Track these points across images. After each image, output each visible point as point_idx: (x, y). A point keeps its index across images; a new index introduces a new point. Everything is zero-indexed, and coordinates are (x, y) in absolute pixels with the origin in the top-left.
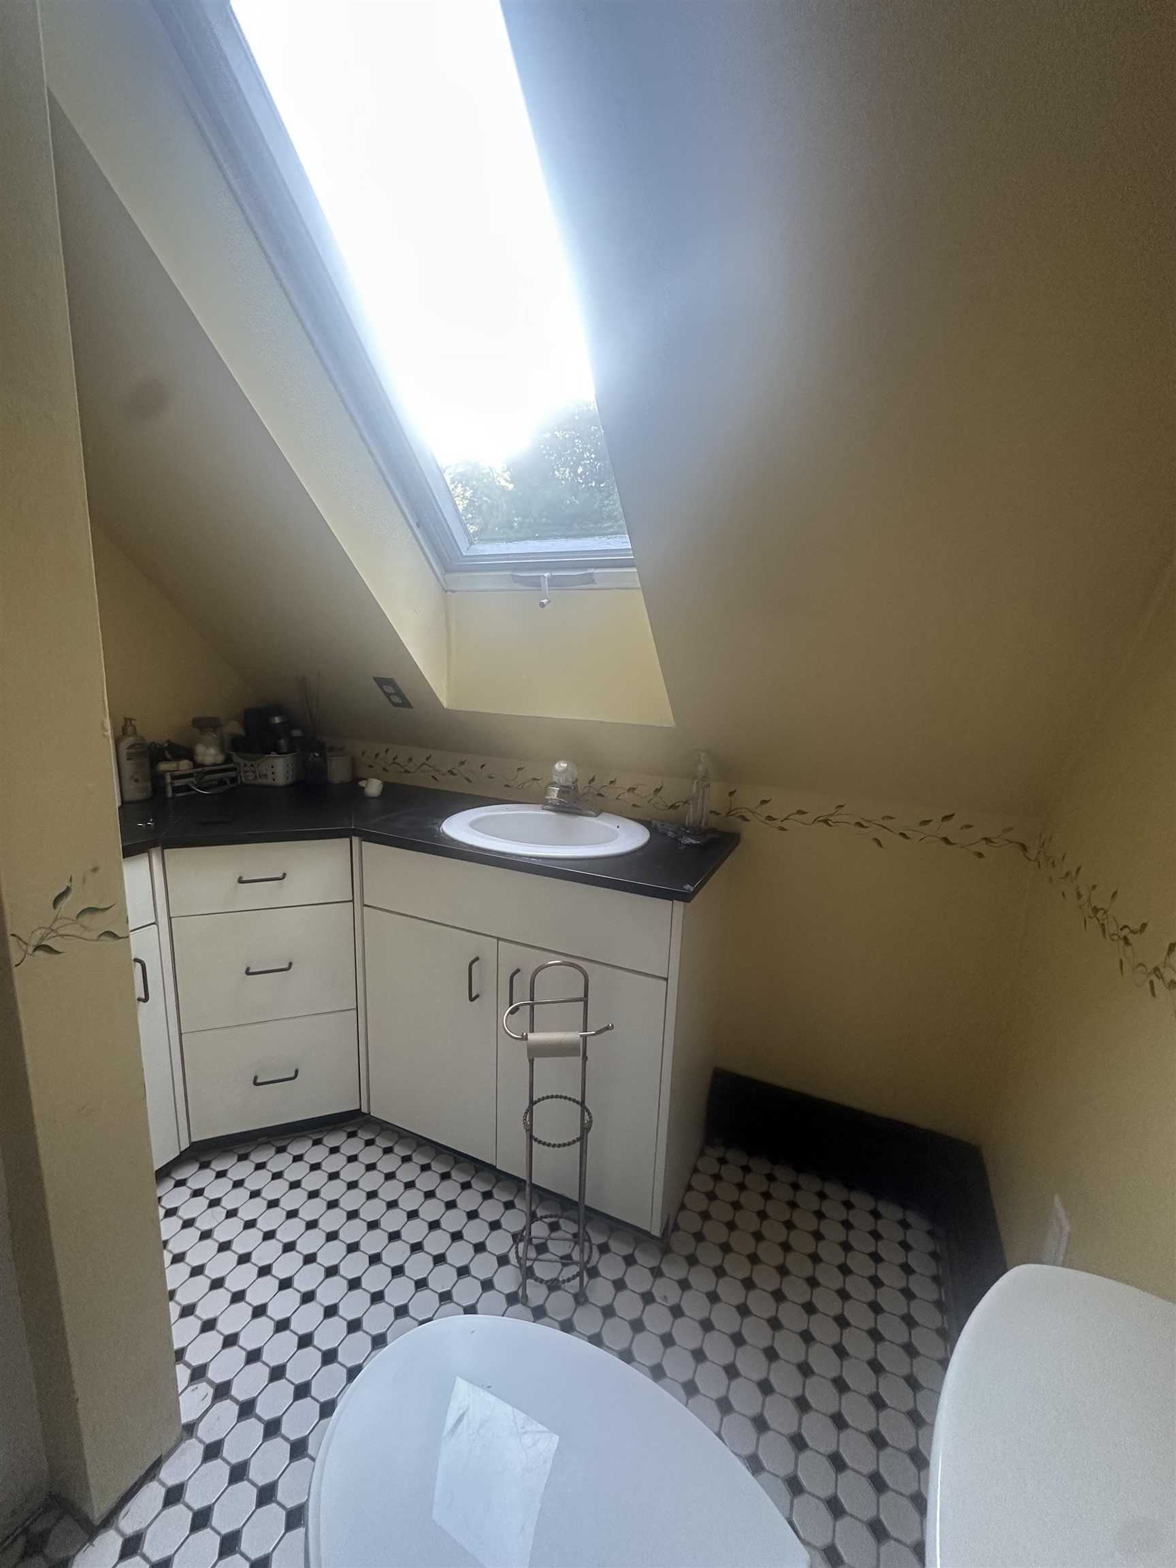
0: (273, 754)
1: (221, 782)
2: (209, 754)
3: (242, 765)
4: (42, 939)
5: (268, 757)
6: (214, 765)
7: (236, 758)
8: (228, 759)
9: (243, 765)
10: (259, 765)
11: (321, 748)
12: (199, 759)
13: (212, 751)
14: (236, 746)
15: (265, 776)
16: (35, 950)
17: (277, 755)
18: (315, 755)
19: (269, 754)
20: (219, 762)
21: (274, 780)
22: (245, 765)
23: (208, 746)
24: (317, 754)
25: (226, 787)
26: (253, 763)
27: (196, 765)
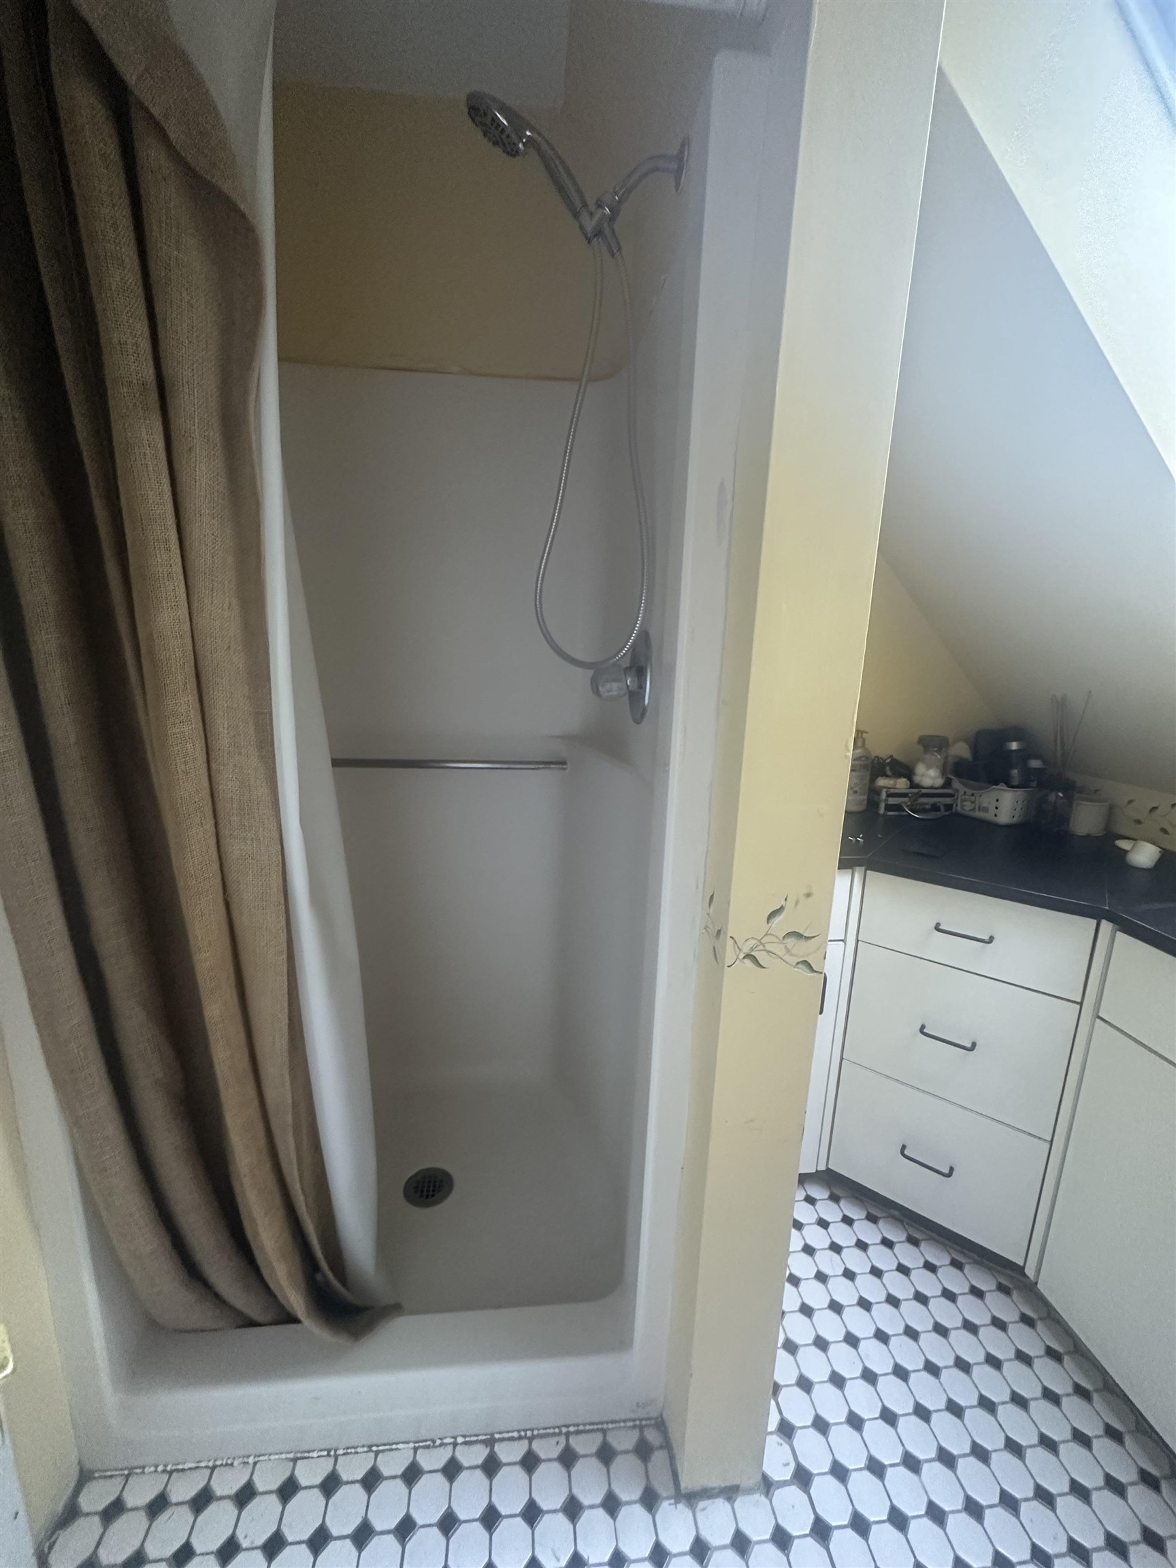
0: (1002, 786)
1: (935, 808)
2: (929, 776)
3: (961, 793)
4: (752, 949)
5: (994, 789)
6: (932, 788)
7: (956, 784)
8: (948, 784)
9: (963, 793)
10: (981, 796)
11: (1070, 789)
12: (917, 779)
13: (933, 773)
14: (958, 770)
15: (986, 810)
16: (744, 958)
17: (1006, 788)
18: (1057, 796)
19: (997, 785)
20: (937, 785)
21: (996, 815)
22: (965, 793)
23: (929, 767)
24: (1061, 794)
25: (939, 813)
26: (974, 792)
27: (913, 785)
